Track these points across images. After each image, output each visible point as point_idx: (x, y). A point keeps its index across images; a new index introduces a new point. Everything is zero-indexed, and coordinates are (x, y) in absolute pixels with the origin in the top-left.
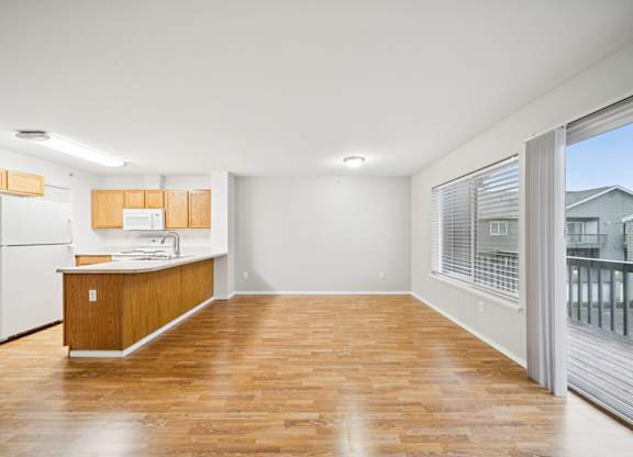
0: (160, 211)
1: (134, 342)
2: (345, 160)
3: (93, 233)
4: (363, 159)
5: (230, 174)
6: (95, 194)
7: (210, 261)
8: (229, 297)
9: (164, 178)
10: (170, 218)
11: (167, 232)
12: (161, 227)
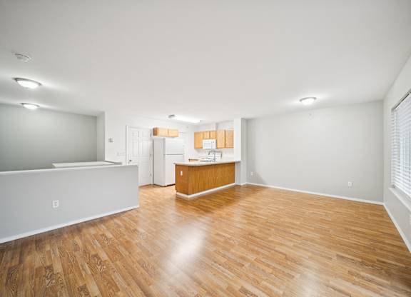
0: (214, 140)
1: (193, 193)
2: (301, 100)
3: (194, 151)
4: (315, 98)
5: (242, 119)
6: (195, 134)
7: (233, 164)
8: (242, 184)
9: (217, 125)
10: (218, 143)
11: (217, 150)
12: (214, 147)
